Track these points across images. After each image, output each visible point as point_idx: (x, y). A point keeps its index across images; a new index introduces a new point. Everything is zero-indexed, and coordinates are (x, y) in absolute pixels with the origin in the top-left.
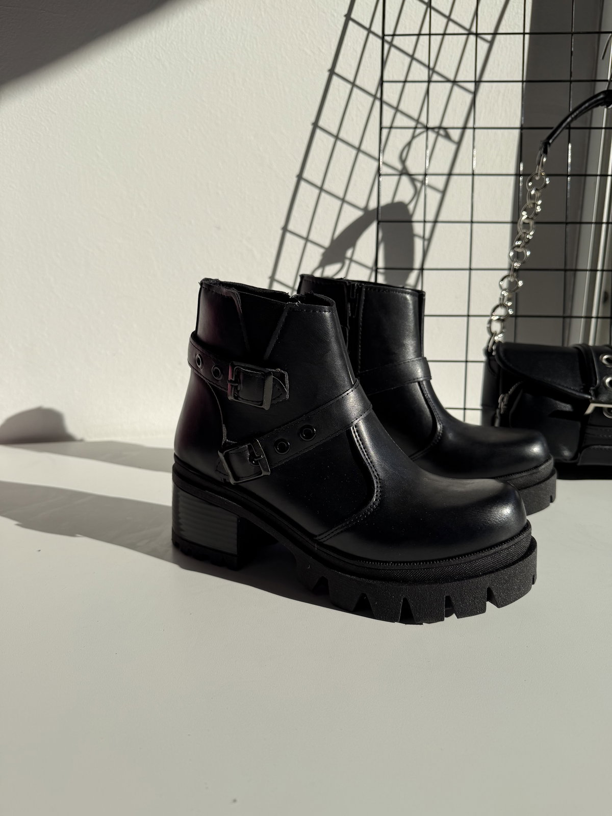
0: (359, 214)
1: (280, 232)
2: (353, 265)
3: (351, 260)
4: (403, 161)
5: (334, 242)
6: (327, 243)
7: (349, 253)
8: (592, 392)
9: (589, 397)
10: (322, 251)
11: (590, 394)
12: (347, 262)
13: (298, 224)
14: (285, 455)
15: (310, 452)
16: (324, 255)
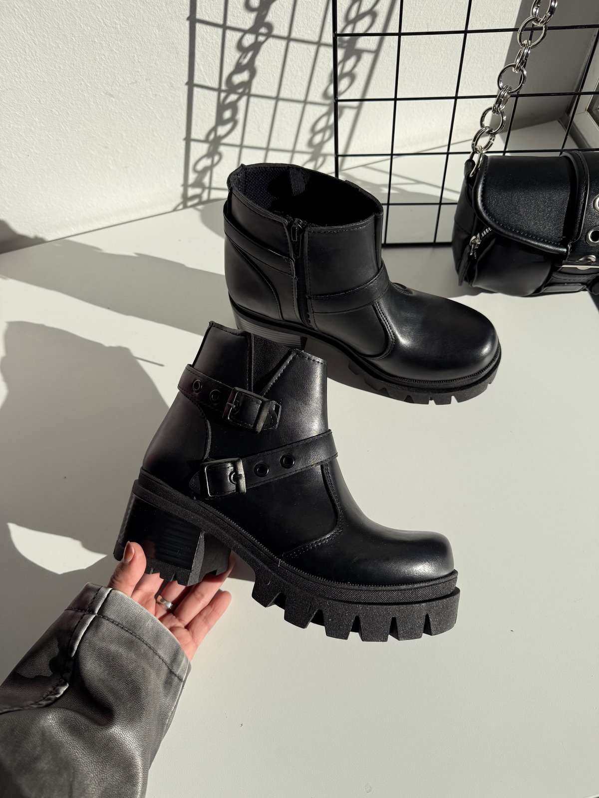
9: (565, 250)
11: (567, 248)
14: (263, 479)
15: (285, 479)
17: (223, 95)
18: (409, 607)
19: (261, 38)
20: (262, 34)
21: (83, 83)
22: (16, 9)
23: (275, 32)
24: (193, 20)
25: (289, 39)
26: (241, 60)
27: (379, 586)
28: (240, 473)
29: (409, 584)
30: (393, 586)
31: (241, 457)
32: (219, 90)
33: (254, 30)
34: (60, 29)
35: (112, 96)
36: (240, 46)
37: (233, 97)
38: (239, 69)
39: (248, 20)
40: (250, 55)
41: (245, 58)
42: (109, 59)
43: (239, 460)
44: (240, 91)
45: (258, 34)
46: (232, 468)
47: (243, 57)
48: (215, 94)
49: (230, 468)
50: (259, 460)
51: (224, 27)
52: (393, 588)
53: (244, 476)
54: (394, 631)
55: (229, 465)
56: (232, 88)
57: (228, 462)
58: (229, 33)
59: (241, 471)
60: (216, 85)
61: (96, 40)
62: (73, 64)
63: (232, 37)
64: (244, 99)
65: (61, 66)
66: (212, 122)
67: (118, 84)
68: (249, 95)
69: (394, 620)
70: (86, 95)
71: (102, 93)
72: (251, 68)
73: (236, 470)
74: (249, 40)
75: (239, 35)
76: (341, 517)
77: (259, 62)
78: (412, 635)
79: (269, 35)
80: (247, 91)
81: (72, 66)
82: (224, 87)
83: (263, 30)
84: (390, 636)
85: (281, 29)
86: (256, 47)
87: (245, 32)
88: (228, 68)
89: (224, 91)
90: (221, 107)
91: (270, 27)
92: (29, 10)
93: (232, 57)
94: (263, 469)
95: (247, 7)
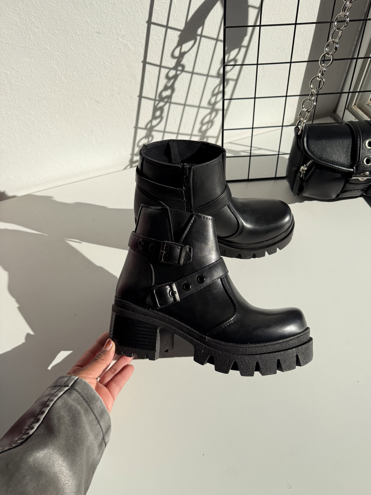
1: (146, 25)
2: (203, 39)
3: (201, 36)
5: (187, 24)
6: (182, 26)
7: (199, 32)
8: (354, 168)
9: (352, 170)
10: (179, 33)
11: (354, 169)
12: (198, 38)
13: (159, 17)
14: (188, 292)
15: (201, 290)
16: (180, 36)
17: (157, 102)
18: (286, 352)
19: (179, 72)
20: (179, 70)
21: (84, 95)
22: (54, 56)
23: (186, 69)
24: (145, 62)
25: (193, 73)
26: (167, 84)
27: (267, 343)
28: (175, 290)
29: (284, 339)
30: (275, 341)
31: (174, 281)
32: (155, 100)
33: (175, 68)
34: (76, 66)
35: (98, 102)
36: (167, 77)
37: (161, 104)
38: (166, 88)
39: (172, 63)
40: (172, 81)
41: (169, 82)
42: (99, 82)
43: (173, 283)
44: (166, 100)
45: (177, 70)
46: (170, 288)
47: (168, 82)
48: (152, 102)
49: (168, 288)
50: (184, 281)
51: (160, 66)
52: (275, 343)
53: (177, 292)
54: (280, 367)
55: (168, 287)
56: (161, 99)
57: (167, 285)
58: (162, 69)
59: (175, 289)
60: (153, 97)
61: (94, 73)
62: (81, 85)
63: (164, 71)
64: (168, 105)
65: (74, 86)
66: (150, 118)
67: (103, 96)
68: (170, 103)
69: (278, 361)
70: (85, 102)
71: (94, 101)
72: (172, 88)
73: (172, 289)
74: (172, 73)
75: (167, 70)
76: (237, 307)
77: (177, 85)
78: (290, 368)
79: (183, 71)
80: (169, 101)
81: (80, 86)
82: (157, 98)
83: (180, 68)
84: (277, 371)
85: (188, 68)
86: (176, 77)
87: (170, 69)
88: (161, 88)
89: (158, 100)
90: (155, 109)
91: (183, 66)
92: (61, 56)
93: (163, 82)
94: (187, 287)
95: (173, 56)
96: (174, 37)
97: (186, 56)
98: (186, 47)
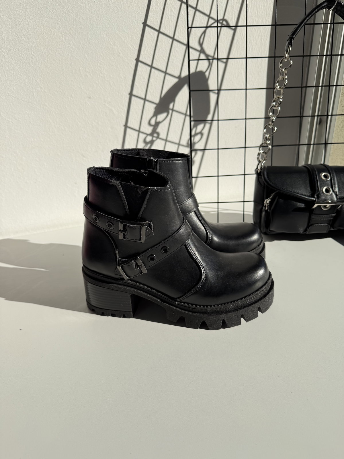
0: (176, 80)
1: (128, 96)
2: (174, 113)
3: (173, 110)
4: (201, 45)
5: (161, 99)
6: (157, 101)
7: (171, 106)
10: (155, 106)
11: (315, 198)
12: (170, 111)
13: (139, 90)
16: (156, 108)
19: (154, 139)
20: (155, 137)
23: (161, 136)
24: (126, 126)
25: (166, 140)
33: (152, 134)
36: (145, 141)
39: (149, 130)
40: (149, 145)
41: (147, 146)
42: (87, 139)
45: (153, 137)
51: (139, 131)
58: (141, 135)
63: (142, 137)
67: (88, 151)
71: (80, 155)
74: (149, 139)
75: (144, 136)
79: (158, 137)
83: (155, 135)
85: (163, 135)
86: (152, 142)
87: (147, 135)
91: (158, 134)
93: (141, 145)
95: (149, 124)
96: (150, 109)
97: (161, 125)
98: (160, 117)
